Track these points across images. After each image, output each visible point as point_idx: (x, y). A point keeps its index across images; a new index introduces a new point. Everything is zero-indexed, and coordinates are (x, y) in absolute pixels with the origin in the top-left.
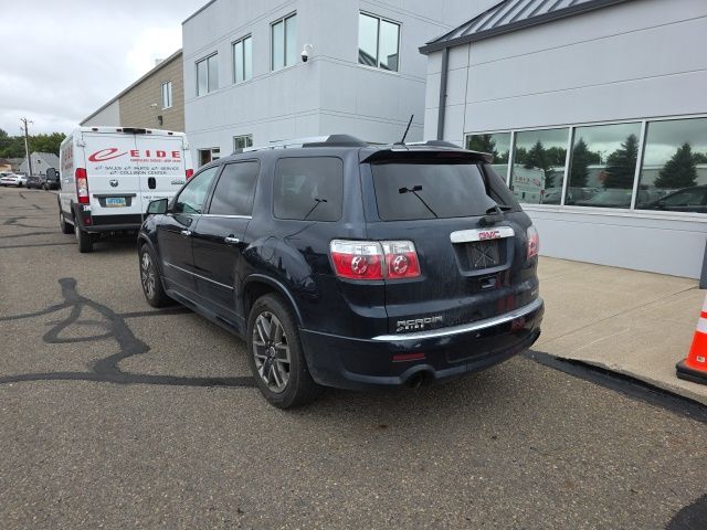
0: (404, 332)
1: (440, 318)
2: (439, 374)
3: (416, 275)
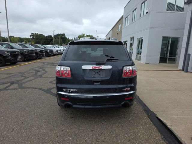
0: (65, 92)
1: (76, 90)
2: (74, 106)
3: (70, 77)
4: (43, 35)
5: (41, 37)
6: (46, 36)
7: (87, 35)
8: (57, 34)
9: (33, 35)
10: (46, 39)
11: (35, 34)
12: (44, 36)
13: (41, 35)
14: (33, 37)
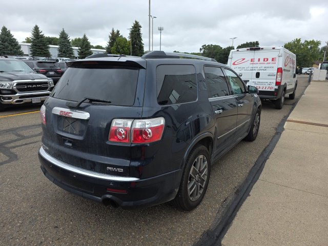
1: (48, 149)
4: (220, 47)
5: (215, 51)
6: (224, 49)
7: (306, 41)
8: (244, 44)
9: (204, 48)
10: (223, 52)
11: (208, 45)
12: (222, 48)
13: (216, 47)
14: (204, 51)
